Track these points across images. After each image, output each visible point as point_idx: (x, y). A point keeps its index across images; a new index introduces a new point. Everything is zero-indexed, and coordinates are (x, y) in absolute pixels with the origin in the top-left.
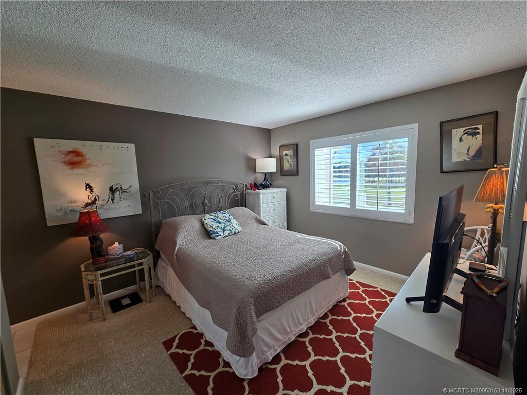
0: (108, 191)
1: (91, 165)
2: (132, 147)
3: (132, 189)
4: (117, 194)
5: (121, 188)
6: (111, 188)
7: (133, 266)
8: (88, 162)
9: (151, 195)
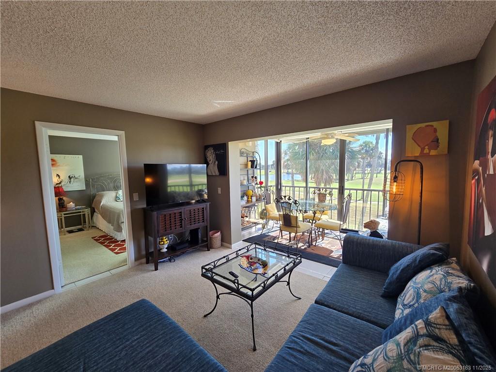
0: (68, 178)
1: (59, 166)
2: (81, 157)
3: (80, 177)
4: (72, 180)
5: (75, 177)
6: (69, 177)
7: (80, 212)
8: (58, 164)
9: (91, 180)
